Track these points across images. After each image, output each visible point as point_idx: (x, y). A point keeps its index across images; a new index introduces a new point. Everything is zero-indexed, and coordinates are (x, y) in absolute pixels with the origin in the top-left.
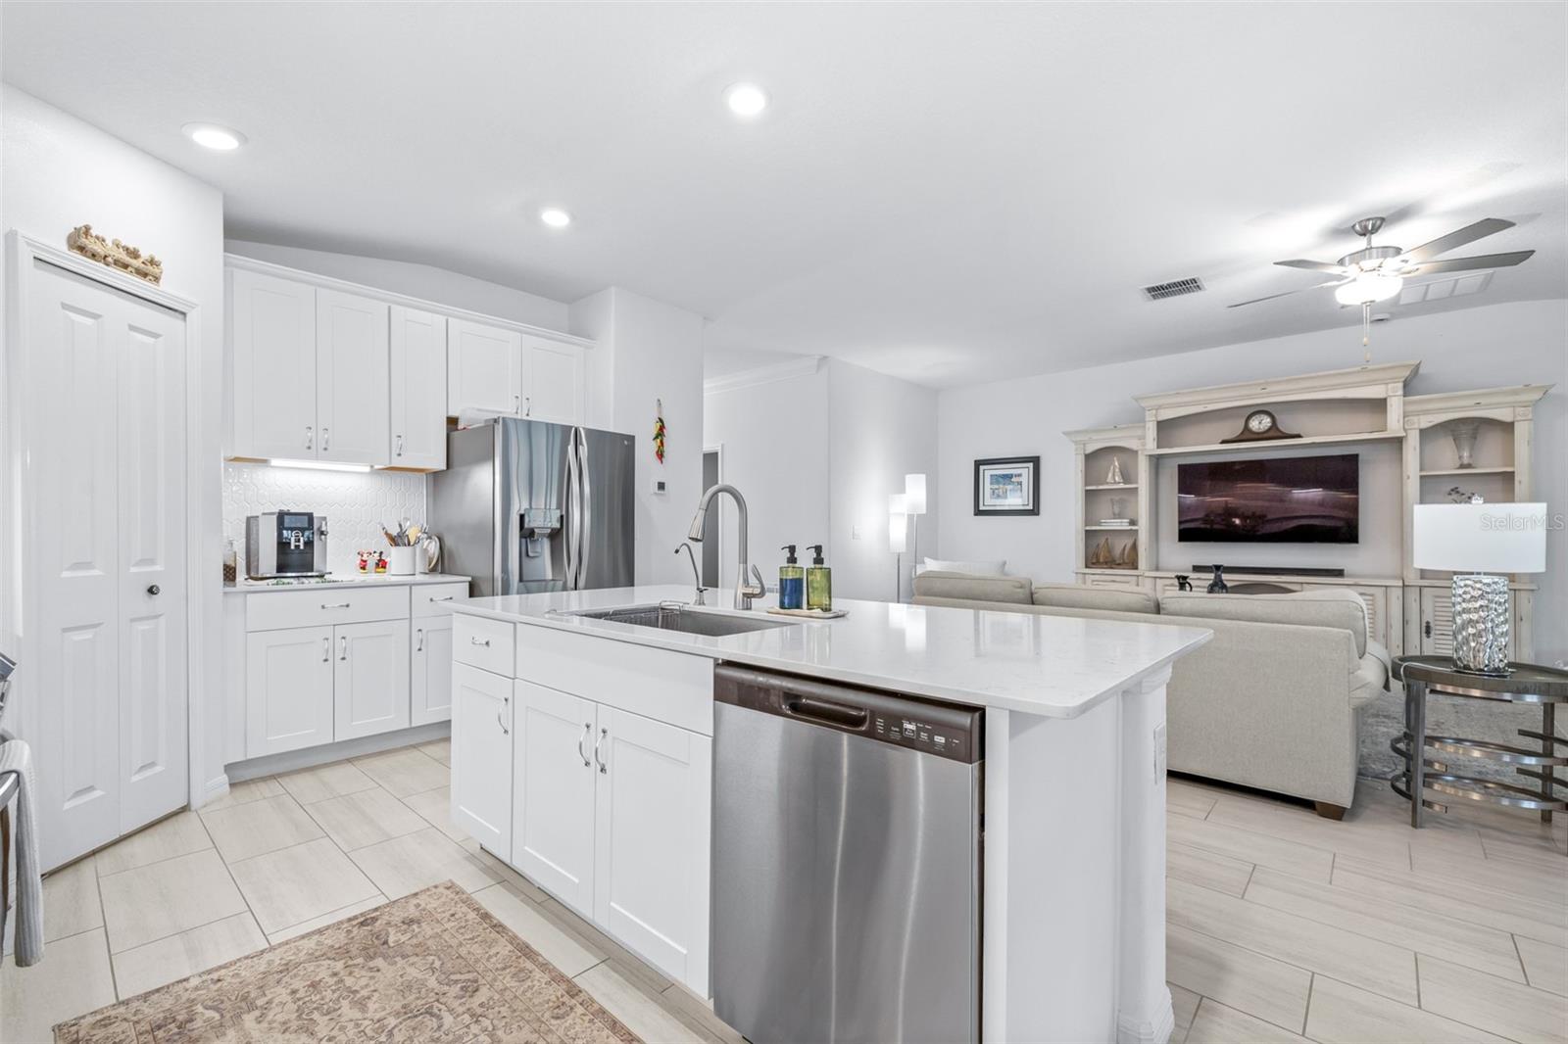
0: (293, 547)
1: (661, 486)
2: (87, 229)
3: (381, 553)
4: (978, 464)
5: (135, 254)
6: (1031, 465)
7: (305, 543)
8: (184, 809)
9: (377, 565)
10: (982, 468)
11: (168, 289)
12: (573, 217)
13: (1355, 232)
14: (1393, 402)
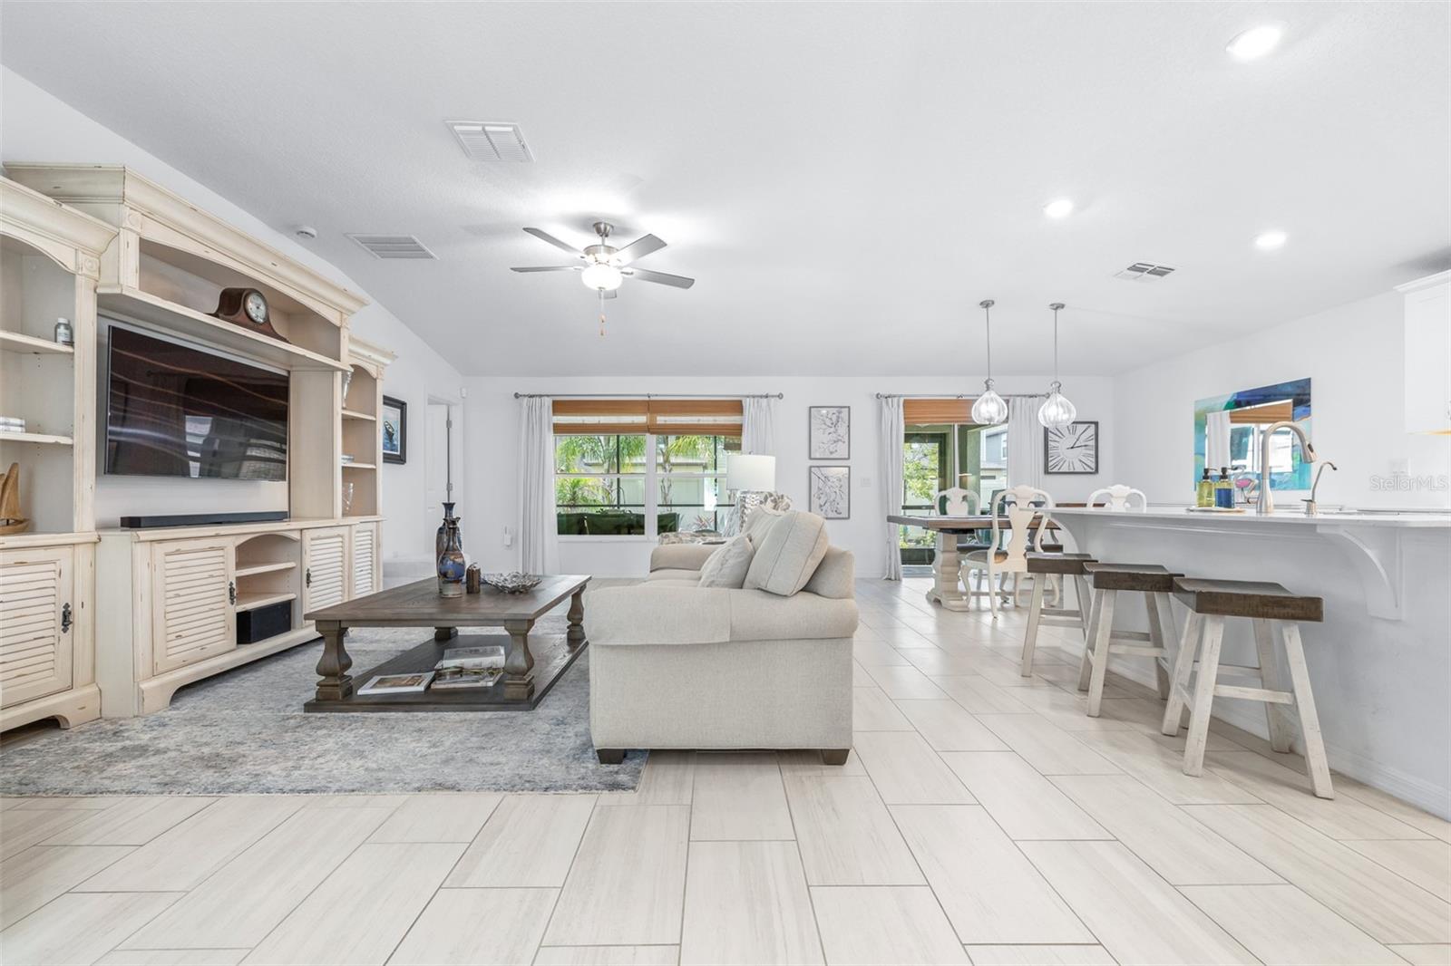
13: (595, 230)
14: (344, 334)
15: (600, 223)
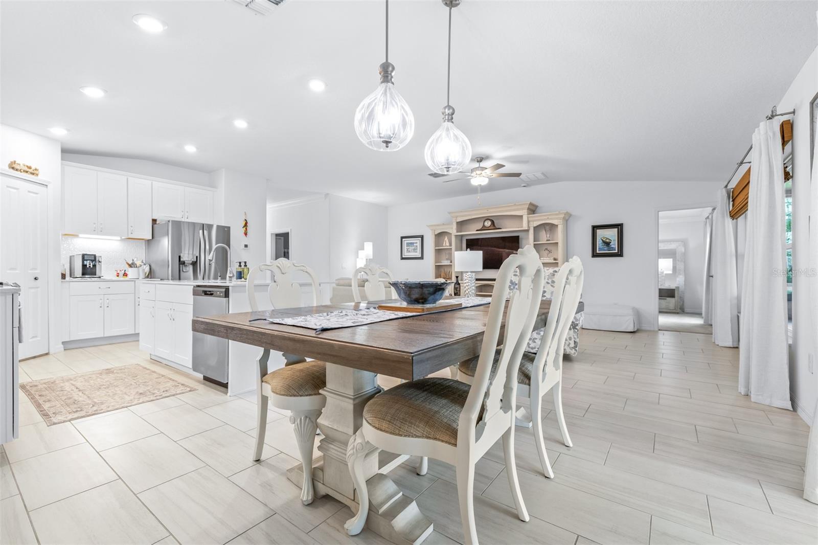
0: (88, 267)
1: (246, 246)
2: (15, 161)
3: (125, 271)
4: (402, 238)
5: (30, 168)
6: (420, 239)
7: (93, 266)
8: (47, 354)
9: (124, 275)
10: (403, 240)
11: (41, 178)
12: (197, 148)
14: (525, 217)
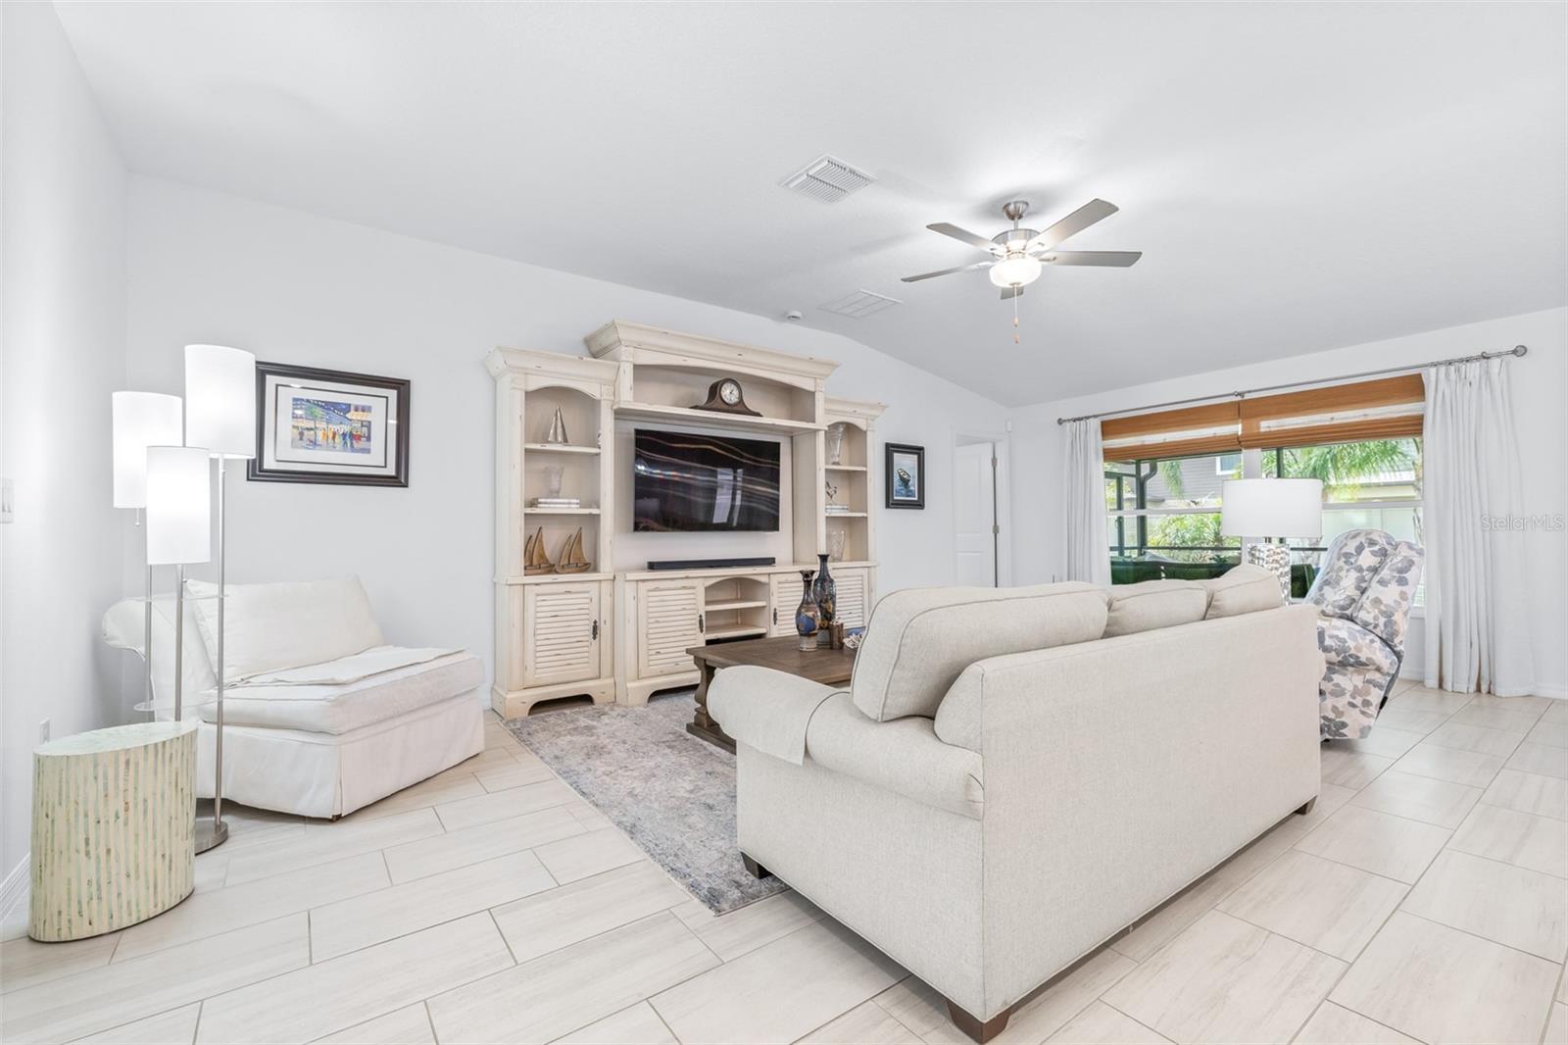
13: (1005, 214)
14: (819, 397)
15: (1008, 204)
